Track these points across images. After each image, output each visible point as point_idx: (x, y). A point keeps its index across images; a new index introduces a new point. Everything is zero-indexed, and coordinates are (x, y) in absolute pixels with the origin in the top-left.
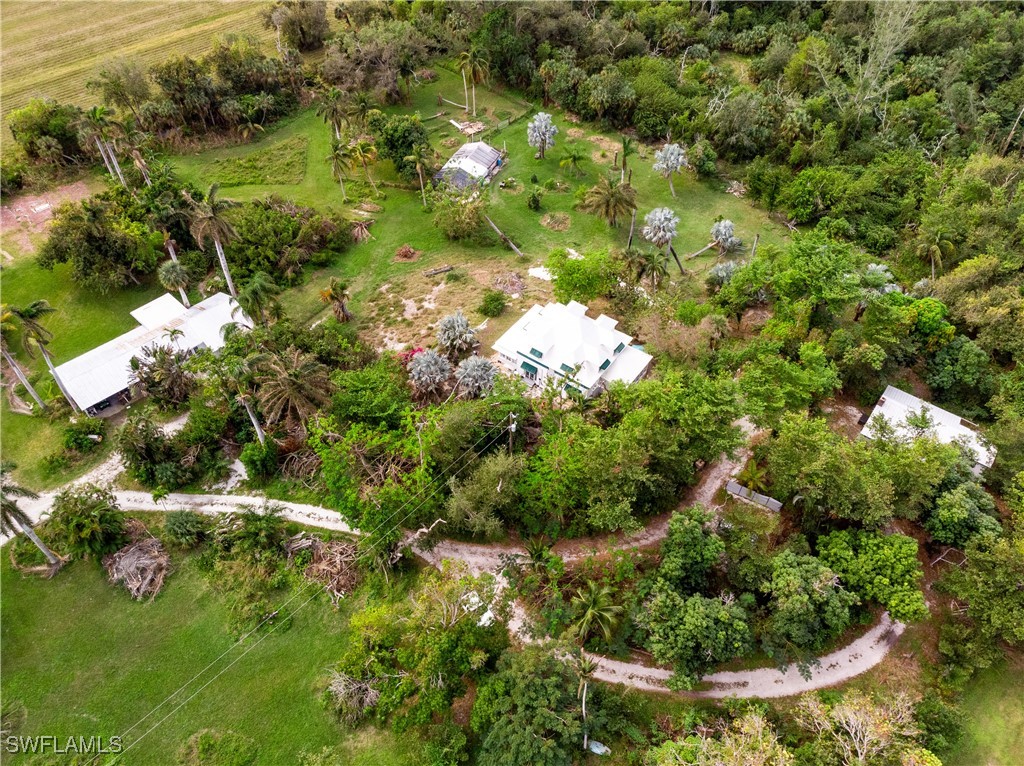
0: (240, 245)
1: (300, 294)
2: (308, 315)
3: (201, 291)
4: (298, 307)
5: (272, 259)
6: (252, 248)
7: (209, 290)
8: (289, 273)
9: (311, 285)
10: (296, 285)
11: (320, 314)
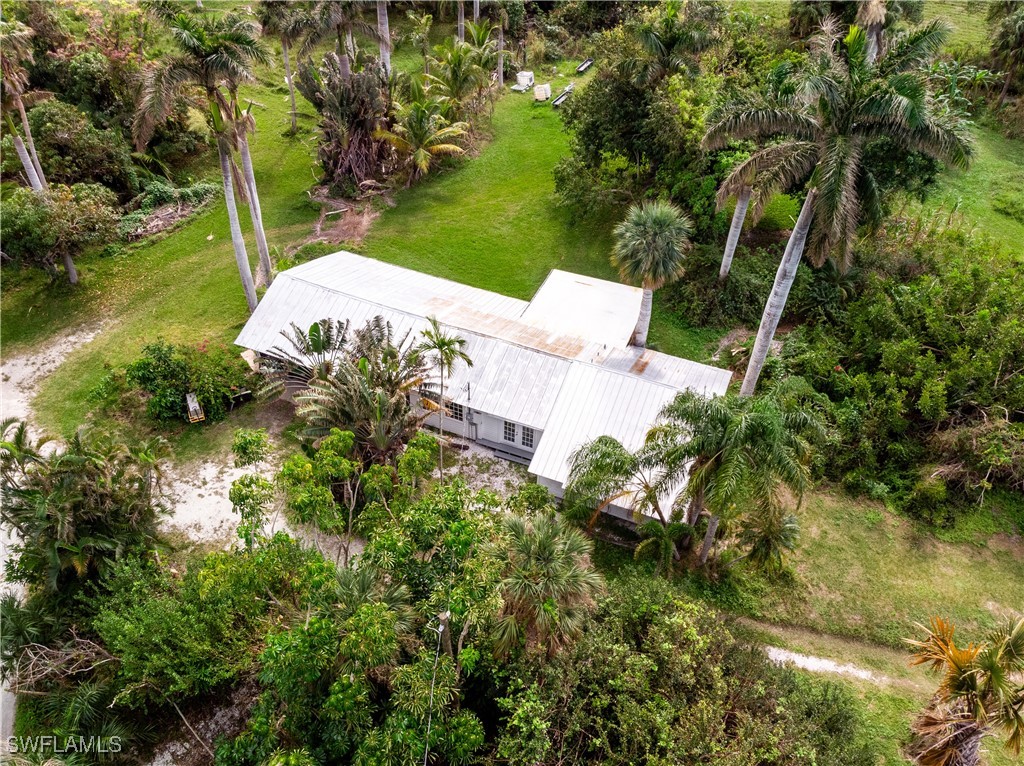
0: (893, 317)
1: (899, 547)
2: (854, 620)
3: (725, 343)
4: (854, 574)
5: (925, 402)
6: (911, 342)
7: (735, 352)
8: (933, 478)
9: (960, 555)
10: (918, 517)
11: (887, 655)
